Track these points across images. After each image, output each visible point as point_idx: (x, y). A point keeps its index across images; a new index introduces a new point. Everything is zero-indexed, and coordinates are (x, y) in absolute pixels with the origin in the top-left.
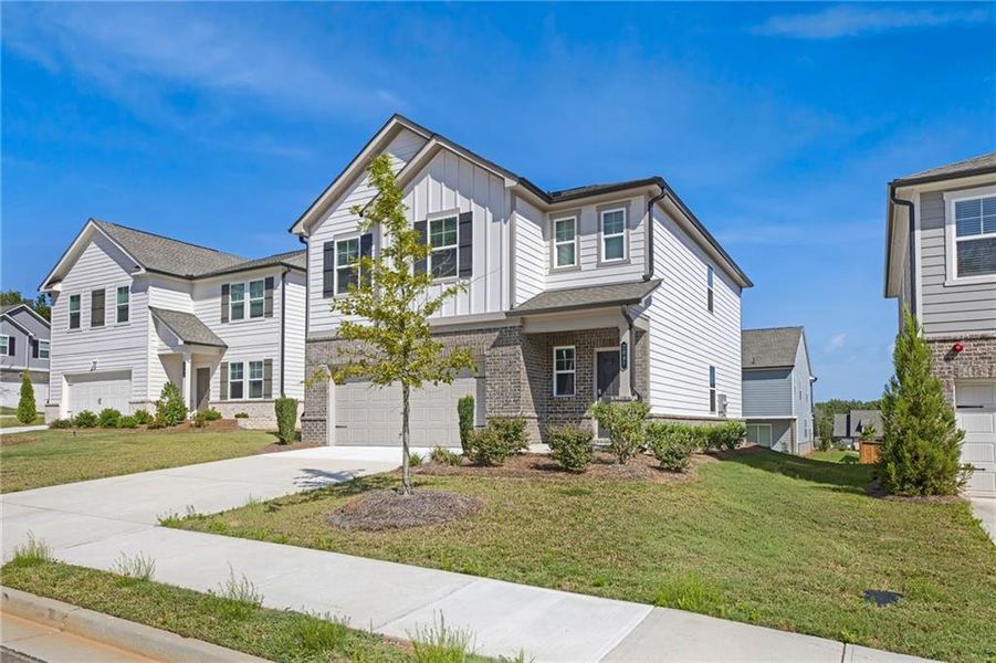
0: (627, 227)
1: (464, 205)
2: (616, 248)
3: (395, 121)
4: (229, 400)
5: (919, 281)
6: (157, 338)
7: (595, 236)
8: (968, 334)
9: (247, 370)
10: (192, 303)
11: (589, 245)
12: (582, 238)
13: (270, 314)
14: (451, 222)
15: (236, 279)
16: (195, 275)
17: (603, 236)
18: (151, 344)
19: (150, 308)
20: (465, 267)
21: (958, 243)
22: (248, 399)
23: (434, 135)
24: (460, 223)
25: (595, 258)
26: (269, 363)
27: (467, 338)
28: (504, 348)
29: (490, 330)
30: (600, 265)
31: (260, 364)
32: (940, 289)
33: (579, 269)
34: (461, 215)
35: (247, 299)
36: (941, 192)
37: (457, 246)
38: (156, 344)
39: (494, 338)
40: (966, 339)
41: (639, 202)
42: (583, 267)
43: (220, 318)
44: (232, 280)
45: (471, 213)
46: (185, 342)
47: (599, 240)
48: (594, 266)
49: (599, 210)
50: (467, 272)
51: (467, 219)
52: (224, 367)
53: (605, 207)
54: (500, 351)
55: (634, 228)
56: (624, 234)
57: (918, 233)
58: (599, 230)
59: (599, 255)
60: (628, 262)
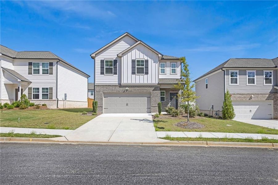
0: (177, 67)
1: (146, 58)
2: (174, 71)
3: (126, 34)
4: (32, 99)
5: (226, 84)
6: (4, 78)
7: (169, 68)
8: (232, 93)
9: (41, 90)
10: (13, 67)
11: (168, 70)
12: (167, 68)
13: (52, 73)
14: (143, 61)
15: (35, 61)
16: (17, 58)
17: (171, 68)
18: (2, 80)
19: (2, 67)
20: (147, 72)
21: (231, 78)
22: (42, 99)
23: (139, 41)
24: (145, 62)
25: (169, 73)
26: (51, 89)
27: (146, 88)
28: (156, 91)
29: (152, 87)
30: (170, 74)
31: (47, 89)
32: (228, 85)
33: (166, 74)
34: (145, 60)
35: (41, 68)
36: (229, 70)
37: (144, 67)
38: (3, 80)
39: (153, 89)
40: (232, 94)
41: (179, 63)
42: (167, 74)
43: (28, 73)
44: (33, 61)
45: (148, 60)
46: (21, 81)
47: (170, 69)
48: (169, 74)
49: (170, 62)
50: (147, 73)
51: (147, 61)
52: (30, 89)
53: (171, 62)
54: (155, 92)
55: (178, 68)
56: (176, 68)
57: (225, 76)
58: (170, 67)
59: (170, 72)
60: (177, 74)
